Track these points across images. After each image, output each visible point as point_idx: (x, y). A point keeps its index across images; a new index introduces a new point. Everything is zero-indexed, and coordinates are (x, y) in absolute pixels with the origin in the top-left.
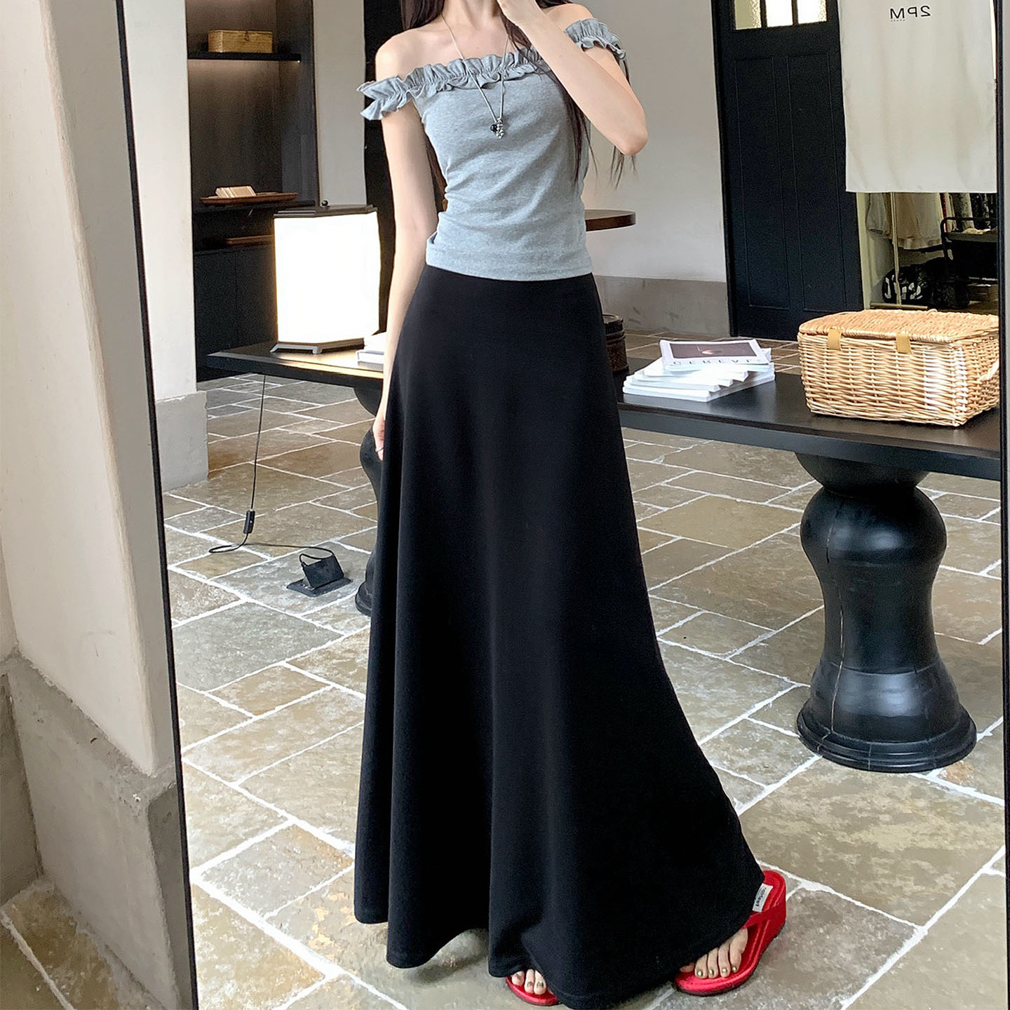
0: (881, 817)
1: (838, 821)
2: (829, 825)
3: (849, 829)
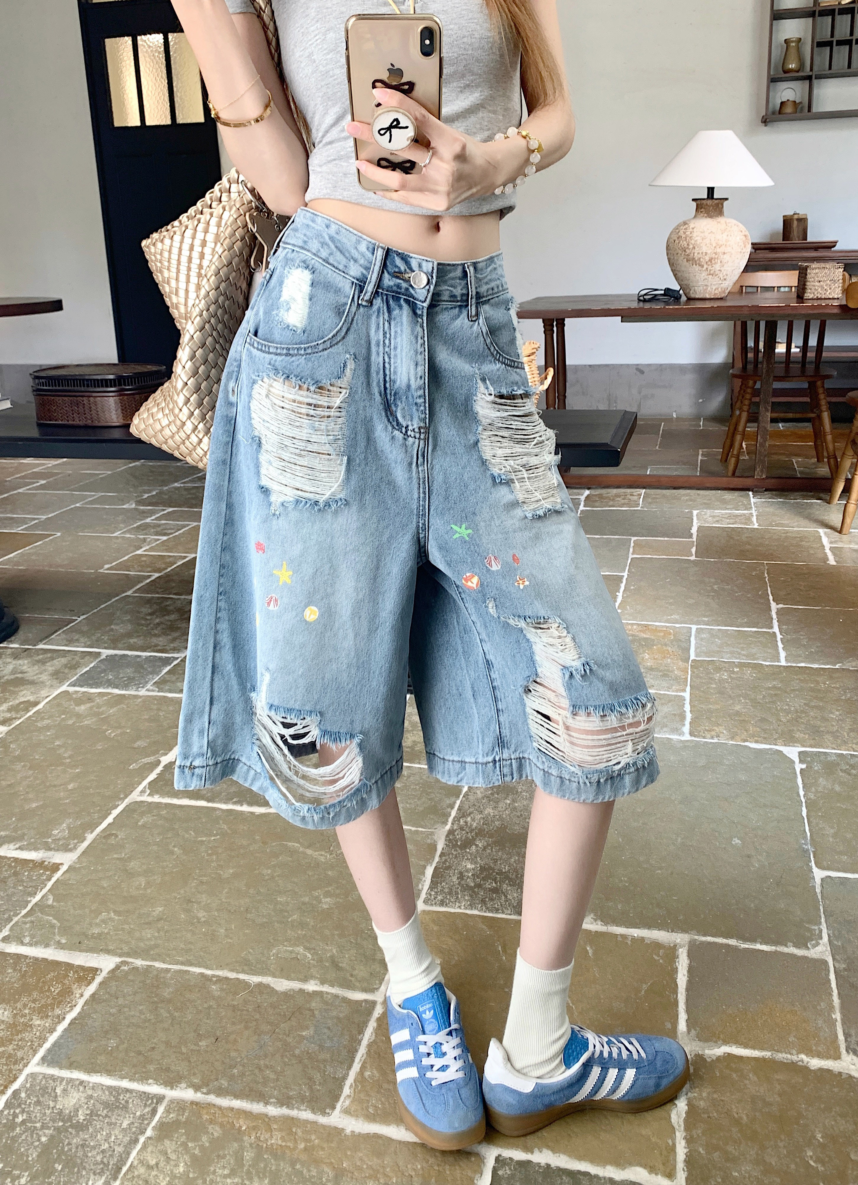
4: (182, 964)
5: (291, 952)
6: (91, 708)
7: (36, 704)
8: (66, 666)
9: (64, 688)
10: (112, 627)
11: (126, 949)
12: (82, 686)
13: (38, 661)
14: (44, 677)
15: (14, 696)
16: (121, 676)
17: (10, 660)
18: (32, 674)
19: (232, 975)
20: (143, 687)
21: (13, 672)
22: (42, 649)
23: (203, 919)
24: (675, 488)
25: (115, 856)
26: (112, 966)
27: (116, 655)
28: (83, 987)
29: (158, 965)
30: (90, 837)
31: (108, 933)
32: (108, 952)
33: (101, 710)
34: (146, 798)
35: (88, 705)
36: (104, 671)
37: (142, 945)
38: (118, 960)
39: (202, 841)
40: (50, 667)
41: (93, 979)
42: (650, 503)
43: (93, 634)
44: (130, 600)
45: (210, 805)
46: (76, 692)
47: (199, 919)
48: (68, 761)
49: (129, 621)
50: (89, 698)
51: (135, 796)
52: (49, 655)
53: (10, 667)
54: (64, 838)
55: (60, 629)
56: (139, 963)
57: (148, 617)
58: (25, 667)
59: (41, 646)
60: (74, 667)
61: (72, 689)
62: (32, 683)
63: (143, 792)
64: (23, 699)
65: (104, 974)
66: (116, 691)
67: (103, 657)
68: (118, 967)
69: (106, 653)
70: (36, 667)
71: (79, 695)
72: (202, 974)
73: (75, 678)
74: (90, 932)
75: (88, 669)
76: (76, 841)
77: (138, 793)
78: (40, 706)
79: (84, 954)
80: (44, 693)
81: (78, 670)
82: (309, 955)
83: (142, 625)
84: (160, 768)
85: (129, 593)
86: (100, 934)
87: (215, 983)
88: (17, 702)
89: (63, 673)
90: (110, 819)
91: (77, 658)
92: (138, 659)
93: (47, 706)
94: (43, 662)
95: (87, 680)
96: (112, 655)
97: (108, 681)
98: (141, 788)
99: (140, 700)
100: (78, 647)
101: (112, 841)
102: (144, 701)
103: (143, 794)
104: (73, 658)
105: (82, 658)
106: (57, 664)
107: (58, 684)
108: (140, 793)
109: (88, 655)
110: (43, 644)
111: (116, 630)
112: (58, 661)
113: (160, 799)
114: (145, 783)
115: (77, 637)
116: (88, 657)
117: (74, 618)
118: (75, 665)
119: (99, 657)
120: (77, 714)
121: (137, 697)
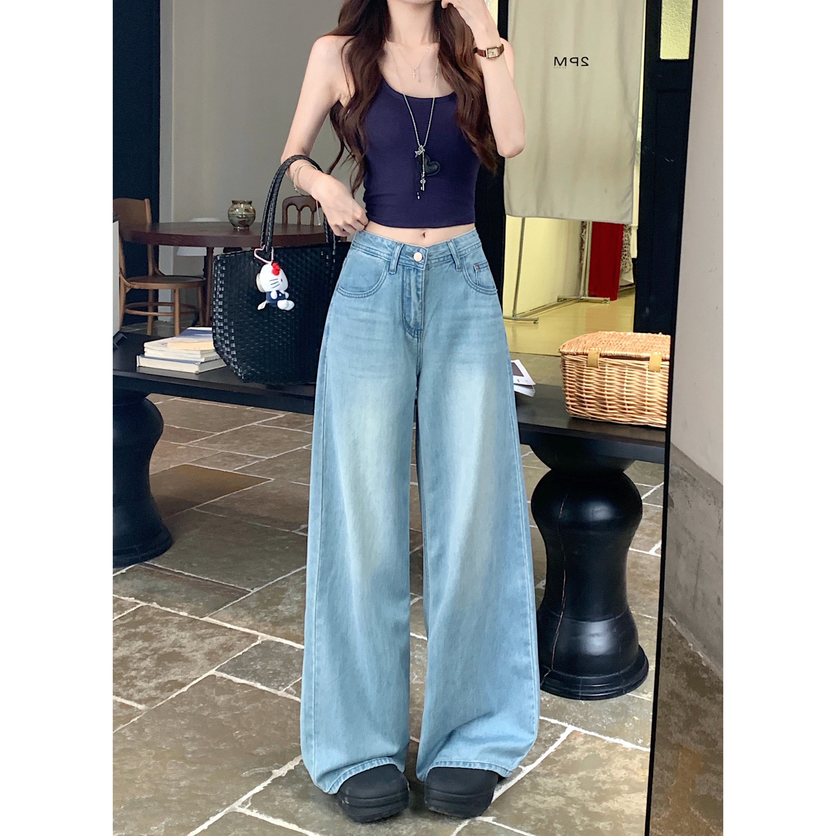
1: (588, 794)
2: (581, 798)
3: (599, 800)
6: (230, 700)
7: (183, 685)
8: (222, 646)
9: (213, 672)
10: (280, 607)
12: (228, 673)
13: (199, 636)
15: (165, 672)
16: (268, 668)
17: (174, 630)
18: (189, 650)
20: (284, 686)
21: (174, 645)
22: (206, 623)
27: (272, 642)
33: (237, 705)
34: (246, 810)
35: (227, 697)
36: (254, 659)
40: (207, 645)
43: (258, 613)
45: (300, 830)
46: (222, 678)
50: (231, 688)
51: (237, 807)
52: (211, 631)
53: (173, 637)
55: (231, 601)
58: (185, 641)
59: (206, 619)
60: (228, 648)
61: (219, 674)
62: (186, 660)
63: (245, 803)
64: (173, 678)
66: (259, 686)
67: (259, 642)
69: (263, 637)
70: (195, 642)
71: (224, 683)
73: (226, 662)
75: (241, 653)
77: (240, 804)
78: (185, 689)
80: (192, 675)
81: (231, 654)
84: (269, 781)
88: (166, 680)
89: (216, 653)
91: (235, 640)
92: (291, 652)
93: (190, 690)
94: (202, 638)
95: (236, 666)
96: (267, 642)
97: (255, 671)
98: (244, 798)
99: (277, 701)
100: (239, 625)
102: (278, 703)
103: (244, 805)
104: (231, 639)
105: (239, 641)
106: (215, 642)
107: (208, 667)
108: (243, 803)
109: (246, 637)
110: (210, 617)
111: (282, 611)
112: (217, 639)
113: (258, 814)
114: (250, 794)
115: (243, 612)
116: (245, 639)
117: (248, 589)
118: (230, 646)
119: (256, 642)
120: (215, 704)
121: (275, 696)
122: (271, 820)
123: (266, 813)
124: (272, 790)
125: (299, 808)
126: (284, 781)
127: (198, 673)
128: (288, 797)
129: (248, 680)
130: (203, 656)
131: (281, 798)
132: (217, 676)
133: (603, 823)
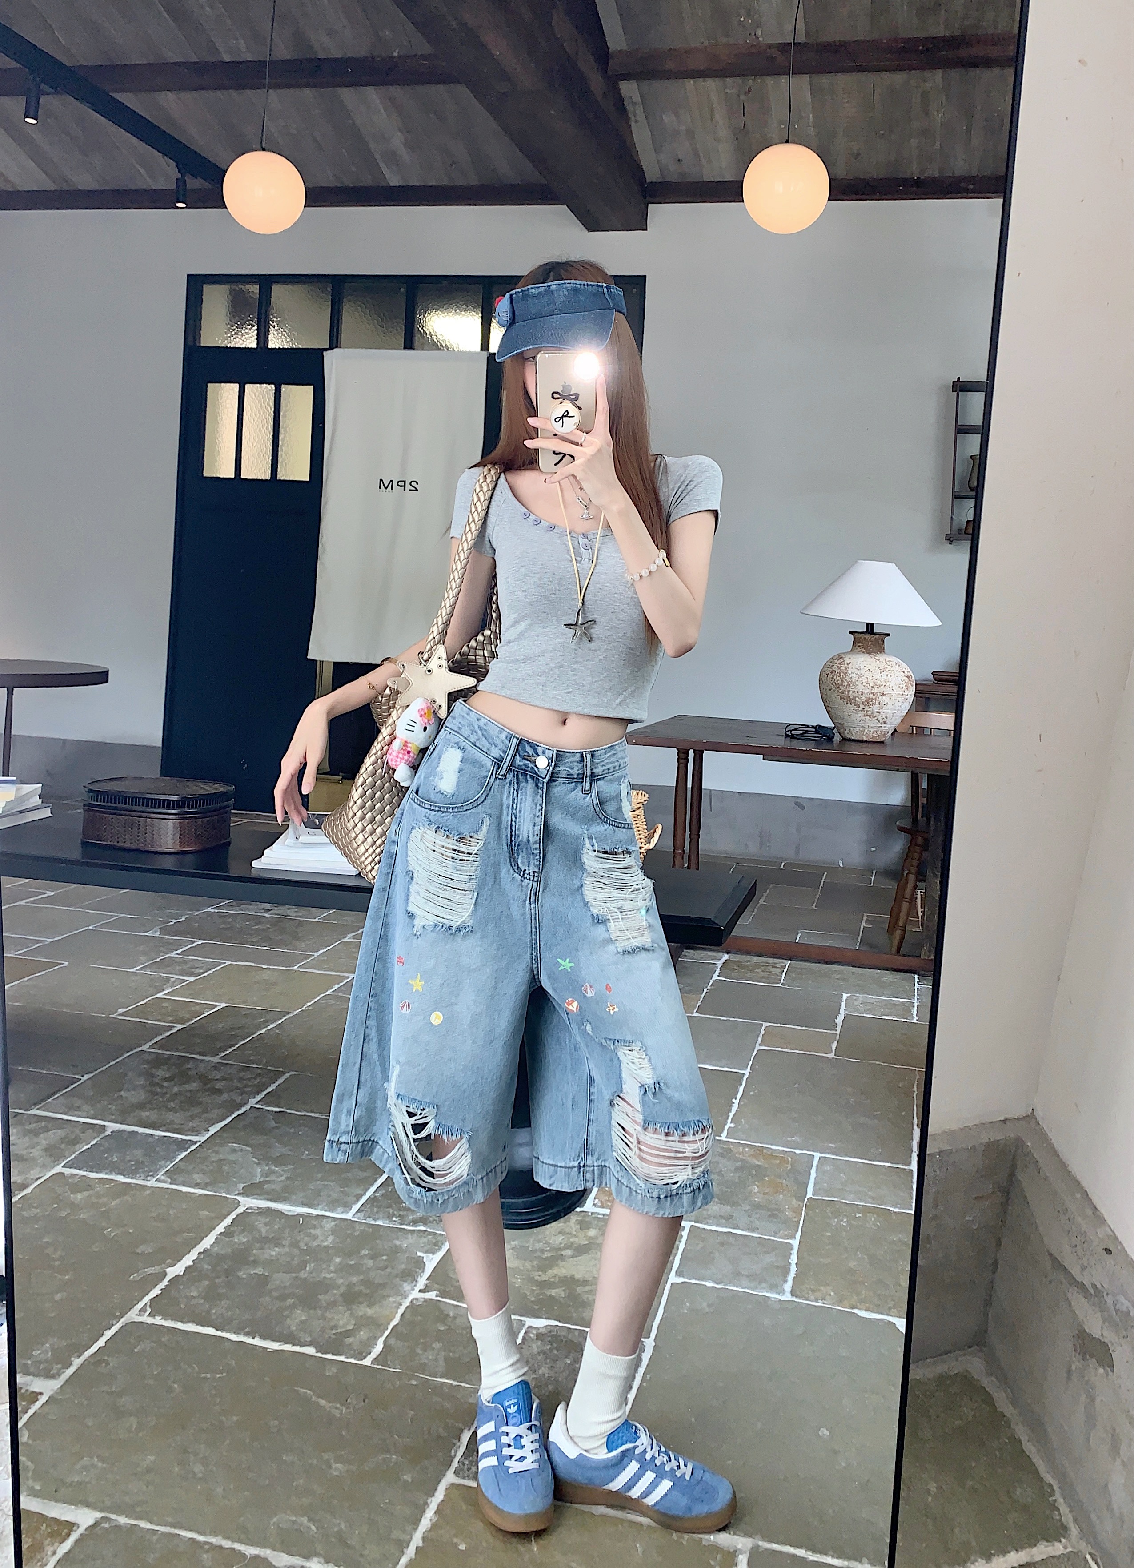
0: (563, 1253)
4: (172, 1525)
5: (294, 1522)
6: (90, 1196)
8: (62, 1141)
9: (58, 1169)
10: (122, 1093)
11: (108, 1503)
12: (80, 1168)
13: (30, 1131)
14: (36, 1152)
16: (128, 1158)
19: (227, 1544)
20: (152, 1176)
22: (36, 1116)
23: (200, 1475)
24: (827, 963)
25: (105, 1388)
26: (91, 1522)
27: (124, 1131)
28: (56, 1544)
29: (144, 1524)
30: (77, 1362)
31: (89, 1482)
32: (88, 1505)
33: (101, 1201)
34: (145, 1319)
35: (86, 1194)
36: (108, 1151)
37: (127, 1499)
38: (98, 1515)
39: (205, 1378)
40: (44, 1140)
41: (68, 1535)
42: (794, 979)
43: (100, 1100)
44: (146, 1057)
45: (219, 1333)
46: (73, 1175)
47: (195, 1474)
48: (57, 1263)
49: (143, 1087)
50: (87, 1184)
51: (133, 1315)
52: (43, 1124)
54: (46, 1361)
55: (59, 1091)
56: (123, 1520)
57: (165, 1084)
59: (34, 1112)
60: (72, 1142)
61: (68, 1171)
63: (143, 1310)
65: (81, 1530)
66: (121, 1179)
67: (108, 1133)
68: (96, 1524)
69: (112, 1127)
70: (27, 1138)
71: (76, 1180)
72: (192, 1540)
73: (73, 1157)
74: (68, 1480)
75: (89, 1146)
76: (59, 1366)
77: (137, 1312)
78: (28, 1190)
79: (60, 1505)
80: (34, 1174)
81: (77, 1147)
82: (313, 1528)
83: (157, 1094)
84: (165, 1282)
85: (144, 1048)
86: (80, 1483)
87: (207, 1551)
89: (59, 1149)
90: (101, 1342)
91: (77, 1131)
92: (150, 1140)
93: (37, 1190)
94: (36, 1133)
95: (86, 1161)
96: (119, 1131)
97: (112, 1163)
98: (141, 1305)
99: (148, 1192)
100: (78, 1116)
101: (102, 1369)
102: (152, 1195)
103: (143, 1313)
104: (72, 1132)
105: (83, 1133)
106: (52, 1136)
107: (52, 1164)
108: (140, 1311)
109: (91, 1128)
110: (38, 1109)
111: (126, 1098)
112: (54, 1134)
113: (163, 1321)
114: (146, 1299)
115: (78, 1102)
116: (90, 1131)
117: (77, 1077)
118: (74, 1139)
119: (104, 1132)
120: (73, 1203)
121: (145, 1187)
122: (179, 1325)
123: (172, 1320)
124: (173, 1292)
125: (211, 1309)
126: (184, 1279)
127: (40, 1172)
128: (195, 1297)
129: (106, 1174)
130: (44, 1153)
131: (185, 1300)
132: (66, 1173)
133: (557, 1290)
